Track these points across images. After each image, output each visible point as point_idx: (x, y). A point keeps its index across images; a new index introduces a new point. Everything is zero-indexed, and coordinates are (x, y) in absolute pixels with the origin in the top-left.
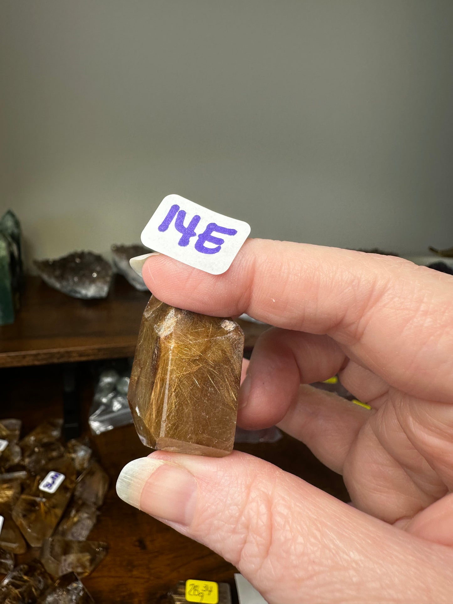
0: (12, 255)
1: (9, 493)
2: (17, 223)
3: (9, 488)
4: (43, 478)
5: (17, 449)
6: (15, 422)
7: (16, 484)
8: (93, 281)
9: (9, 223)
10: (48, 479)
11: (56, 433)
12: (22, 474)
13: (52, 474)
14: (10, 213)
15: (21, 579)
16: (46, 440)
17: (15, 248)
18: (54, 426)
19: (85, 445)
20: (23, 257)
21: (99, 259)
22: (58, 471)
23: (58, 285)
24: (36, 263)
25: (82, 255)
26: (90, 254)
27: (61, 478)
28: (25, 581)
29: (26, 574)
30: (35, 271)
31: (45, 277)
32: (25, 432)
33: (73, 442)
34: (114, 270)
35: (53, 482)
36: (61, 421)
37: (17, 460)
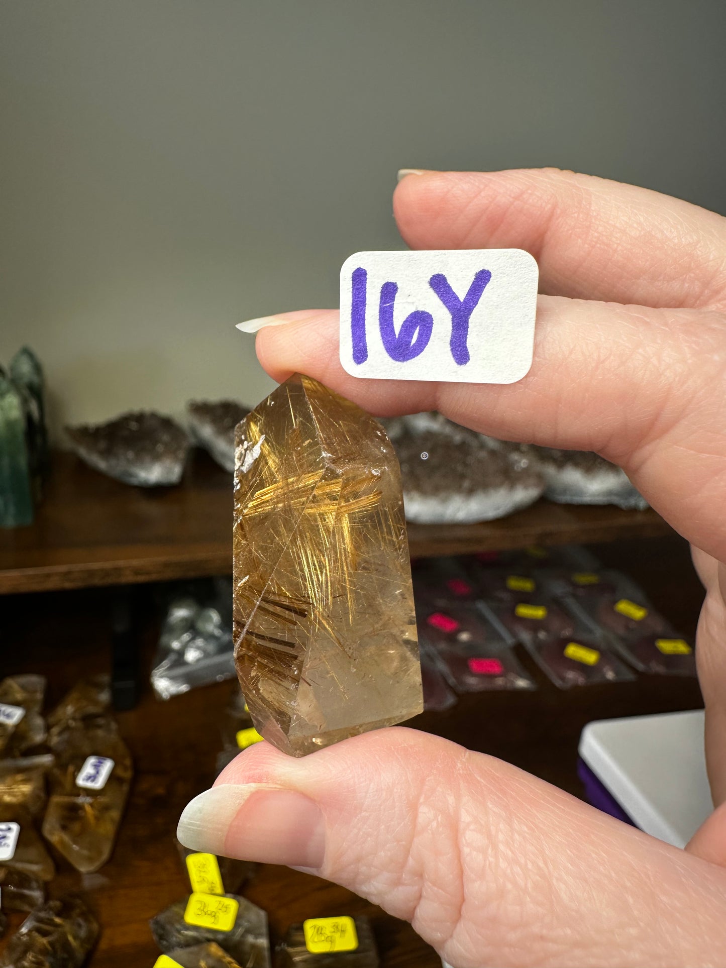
0: (29, 418)
1: (26, 788)
2: (38, 368)
3: (25, 781)
4: (79, 768)
5: (39, 722)
6: (36, 681)
7: (37, 776)
8: (157, 457)
9: (25, 368)
10: (88, 768)
11: (104, 697)
12: (46, 759)
13: (92, 760)
14: (27, 352)
15: (50, 922)
16: (90, 710)
17: (34, 407)
18: (99, 686)
20: (48, 421)
21: (167, 423)
22: (101, 754)
23: (102, 464)
24: (69, 430)
25: (140, 418)
26: (154, 415)
27: (107, 766)
28: (57, 926)
29: (59, 915)
30: (67, 443)
31: (84, 452)
34: (192, 441)
35: (98, 773)
36: (106, 678)
37: (38, 738)
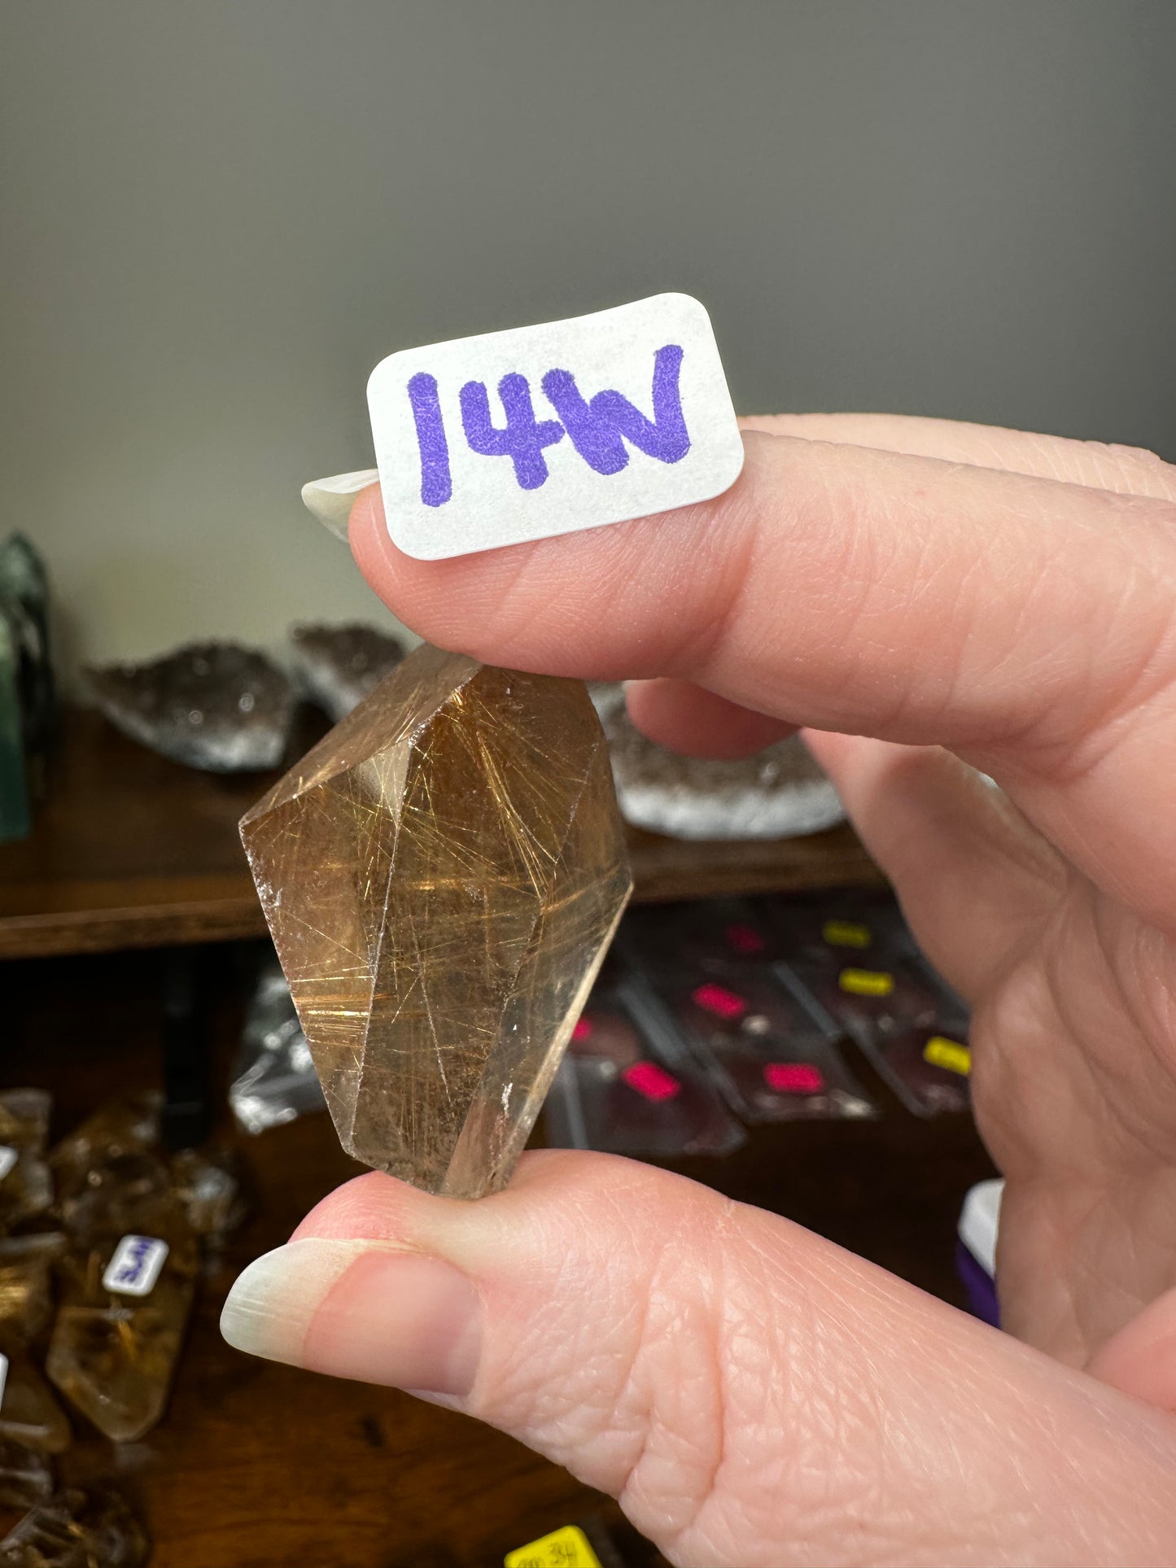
0: (23, 655)
1: (18, 1293)
2: (38, 569)
3: (17, 1281)
4: (108, 1258)
5: (39, 1172)
6: (34, 1100)
7: (37, 1270)
8: (240, 722)
9: (17, 568)
10: (124, 1259)
11: (144, 1131)
12: (50, 1242)
13: (130, 1244)
14: (21, 543)
15: (60, 1530)
16: (116, 1150)
17: (31, 635)
18: (140, 1112)
19: (220, 1165)
20: (55, 659)
21: (256, 663)
22: (146, 1233)
23: (146, 732)
24: (91, 673)
25: (211, 653)
26: (234, 650)
27: (157, 1253)
28: (71, 1538)
29: (77, 1519)
30: (87, 695)
31: (115, 711)
32: (60, 1128)
33: (188, 1157)
34: (298, 691)
35: (140, 1265)
36: (156, 1099)
37: (40, 1199)
